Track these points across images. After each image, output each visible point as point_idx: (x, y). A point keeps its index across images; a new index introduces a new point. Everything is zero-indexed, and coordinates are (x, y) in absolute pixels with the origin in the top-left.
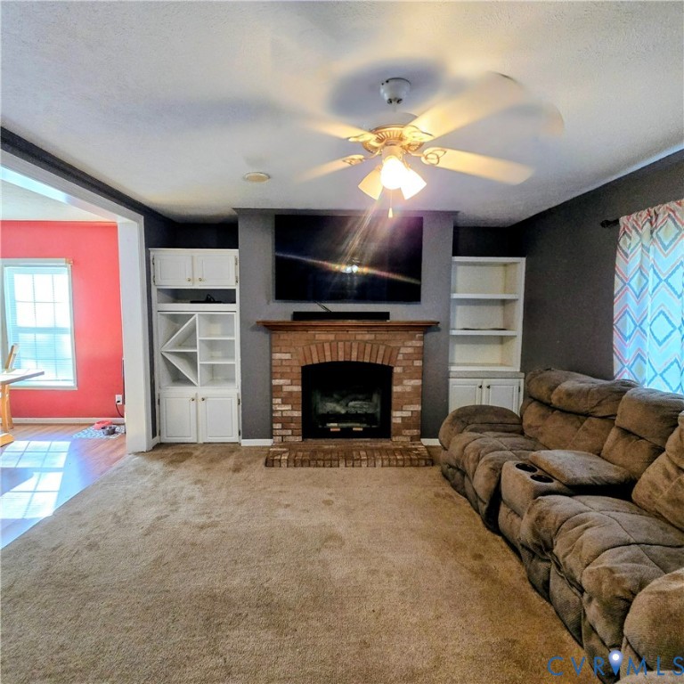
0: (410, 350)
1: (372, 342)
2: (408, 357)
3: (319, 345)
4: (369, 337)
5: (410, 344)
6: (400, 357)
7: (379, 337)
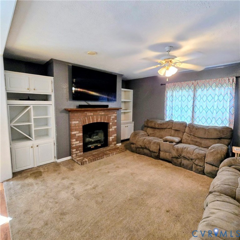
0: (114, 117)
1: (104, 115)
2: (113, 119)
3: (88, 117)
4: (103, 113)
5: (113, 115)
6: (111, 119)
7: (106, 113)
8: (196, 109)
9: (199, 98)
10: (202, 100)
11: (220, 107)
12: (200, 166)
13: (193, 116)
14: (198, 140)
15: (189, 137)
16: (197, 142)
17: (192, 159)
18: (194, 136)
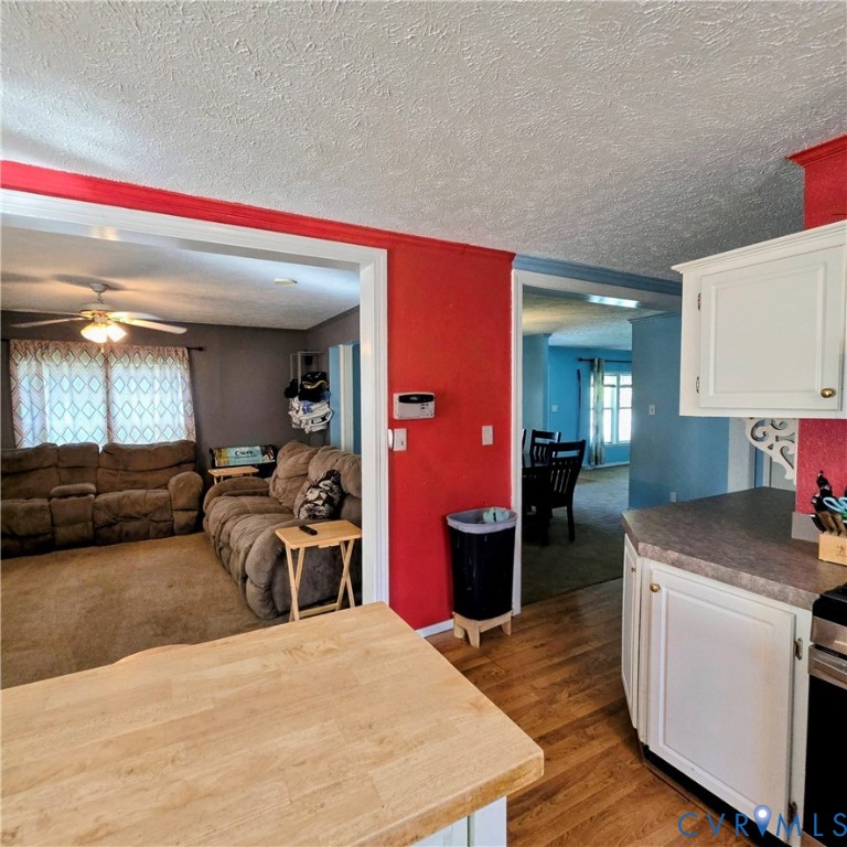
8: (115, 411)
9: (118, 385)
10: (126, 388)
11: (167, 403)
12: (165, 521)
13: (109, 428)
14: (138, 477)
15: (114, 475)
16: (135, 482)
17: (146, 515)
18: (125, 470)
